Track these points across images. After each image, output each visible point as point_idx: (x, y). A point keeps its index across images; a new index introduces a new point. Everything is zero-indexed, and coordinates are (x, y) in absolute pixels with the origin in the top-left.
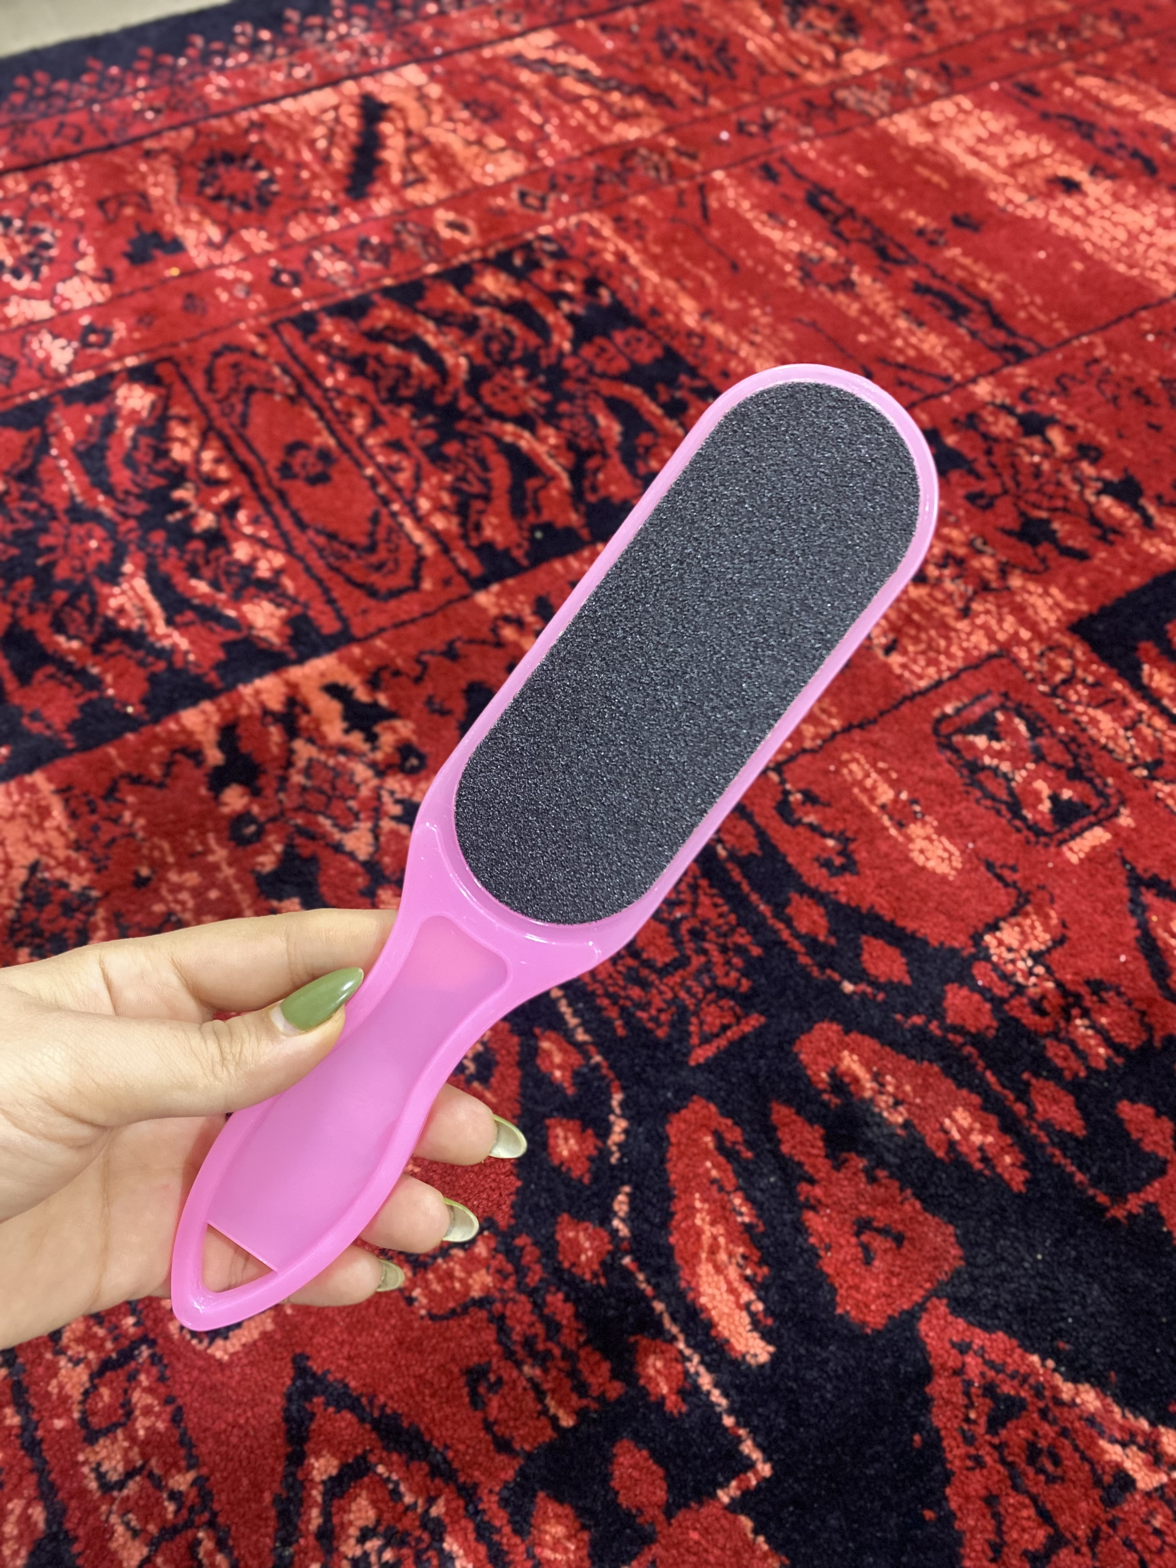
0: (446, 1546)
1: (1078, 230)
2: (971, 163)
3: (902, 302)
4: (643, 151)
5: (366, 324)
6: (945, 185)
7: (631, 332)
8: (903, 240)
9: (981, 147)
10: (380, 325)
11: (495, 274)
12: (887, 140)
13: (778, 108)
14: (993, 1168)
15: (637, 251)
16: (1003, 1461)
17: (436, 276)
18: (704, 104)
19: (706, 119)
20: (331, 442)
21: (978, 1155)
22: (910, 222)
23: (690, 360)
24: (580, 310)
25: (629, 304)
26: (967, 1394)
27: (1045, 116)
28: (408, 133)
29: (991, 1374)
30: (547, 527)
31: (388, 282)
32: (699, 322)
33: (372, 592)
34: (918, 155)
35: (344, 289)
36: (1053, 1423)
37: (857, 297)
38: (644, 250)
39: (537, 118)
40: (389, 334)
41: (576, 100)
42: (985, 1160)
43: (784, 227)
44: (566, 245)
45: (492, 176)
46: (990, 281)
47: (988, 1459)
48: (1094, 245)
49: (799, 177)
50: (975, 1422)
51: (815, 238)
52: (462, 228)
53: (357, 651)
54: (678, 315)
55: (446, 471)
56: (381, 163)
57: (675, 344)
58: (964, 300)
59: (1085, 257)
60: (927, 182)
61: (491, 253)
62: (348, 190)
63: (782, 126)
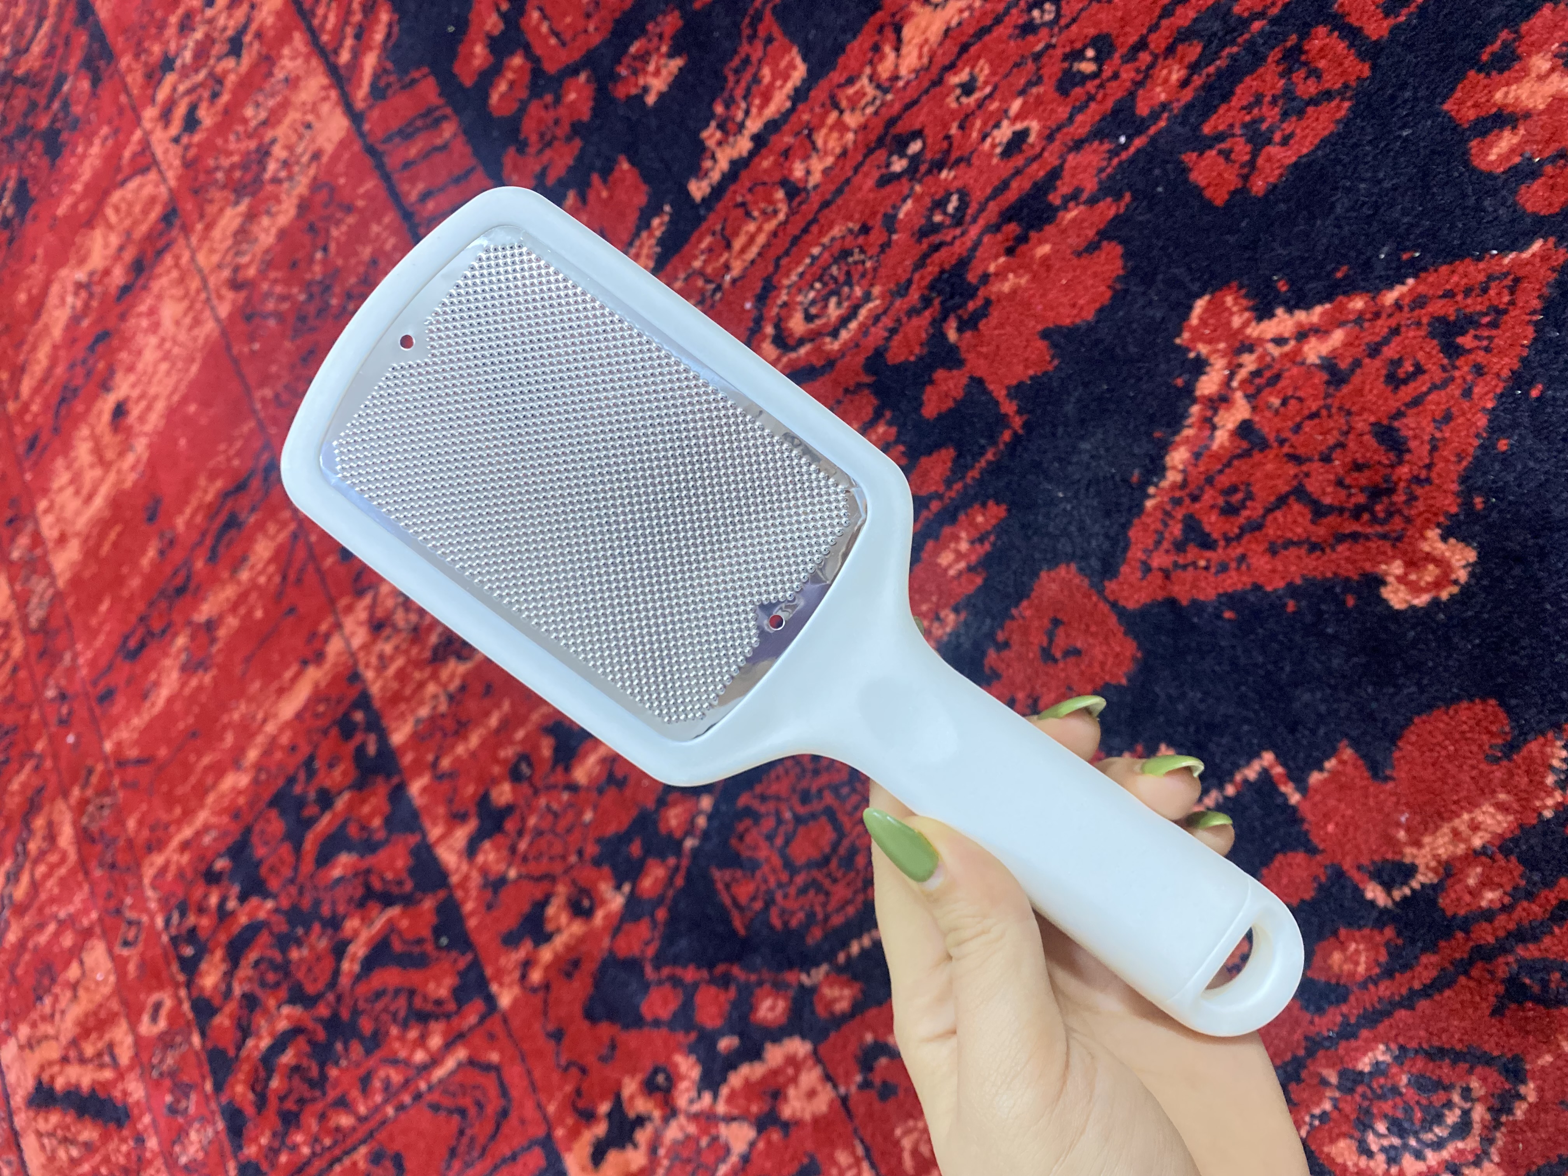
0: (1367, 1069)
1: (160, 406)
2: (99, 501)
3: (225, 575)
4: (85, 820)
5: (249, 1110)
6: (118, 528)
7: (255, 839)
8: (168, 570)
9: (85, 491)
10: (251, 1096)
11: (200, 975)
12: (76, 582)
13: (45, 686)
14: (988, 533)
15: (179, 830)
16: (1239, 537)
17: (203, 1034)
18: (41, 757)
19: (56, 757)
20: (363, 1150)
21: (978, 546)
22: (153, 564)
23: (281, 782)
24: (236, 889)
25: (230, 841)
26: (1185, 567)
27: (56, 430)
28: (65, 1060)
29: (1166, 545)
30: (438, 932)
31: (208, 1087)
32: (245, 771)
33: (504, 1113)
34: (90, 553)
35: (217, 1133)
36: (1202, 489)
37: (221, 617)
38: (180, 823)
39: (52, 927)
40: (258, 1088)
41: (35, 886)
42: (981, 540)
43: (157, 684)
44: (173, 901)
45: (108, 973)
46: (205, 492)
47: (1239, 551)
48: (173, 393)
49: (110, 667)
50: (1208, 561)
51: (166, 654)
52: (157, 1007)
53: (560, 1132)
54: (240, 793)
55: (387, 1033)
56: (93, 1090)
57: (267, 796)
58: (223, 517)
59: (185, 400)
60: (115, 545)
61: (181, 978)
62: (120, 1125)
63: (63, 682)
